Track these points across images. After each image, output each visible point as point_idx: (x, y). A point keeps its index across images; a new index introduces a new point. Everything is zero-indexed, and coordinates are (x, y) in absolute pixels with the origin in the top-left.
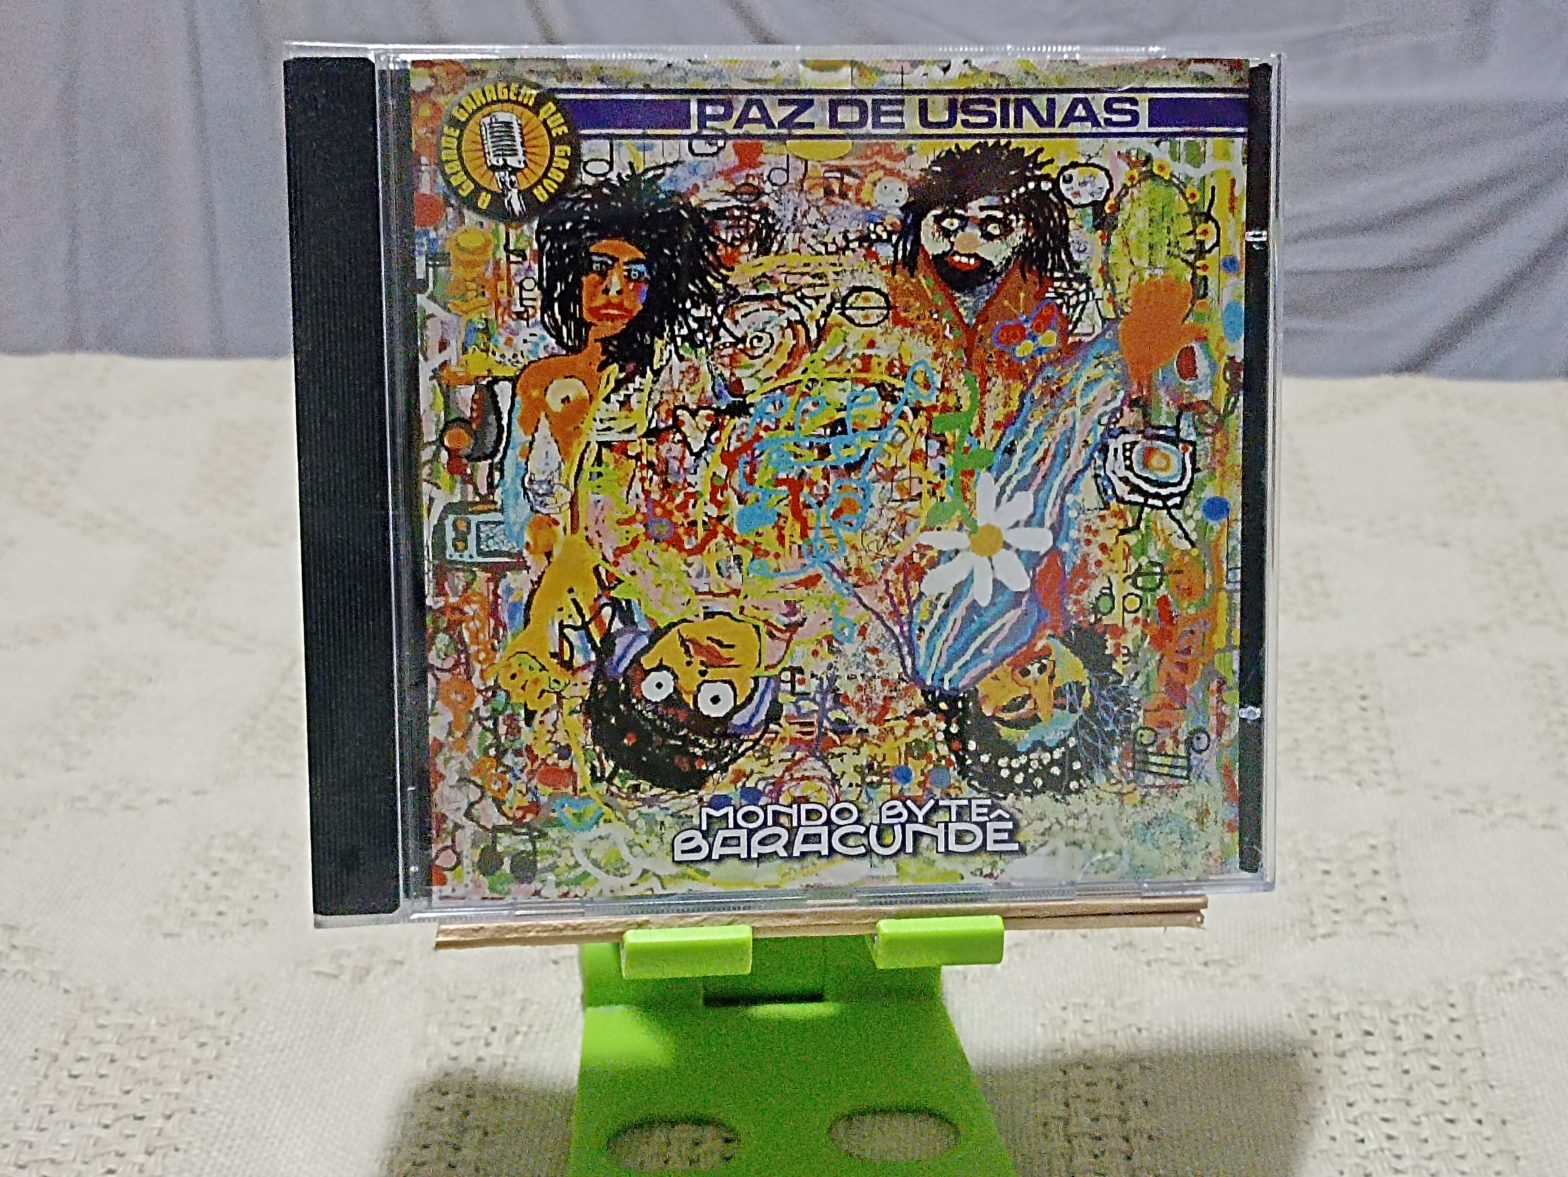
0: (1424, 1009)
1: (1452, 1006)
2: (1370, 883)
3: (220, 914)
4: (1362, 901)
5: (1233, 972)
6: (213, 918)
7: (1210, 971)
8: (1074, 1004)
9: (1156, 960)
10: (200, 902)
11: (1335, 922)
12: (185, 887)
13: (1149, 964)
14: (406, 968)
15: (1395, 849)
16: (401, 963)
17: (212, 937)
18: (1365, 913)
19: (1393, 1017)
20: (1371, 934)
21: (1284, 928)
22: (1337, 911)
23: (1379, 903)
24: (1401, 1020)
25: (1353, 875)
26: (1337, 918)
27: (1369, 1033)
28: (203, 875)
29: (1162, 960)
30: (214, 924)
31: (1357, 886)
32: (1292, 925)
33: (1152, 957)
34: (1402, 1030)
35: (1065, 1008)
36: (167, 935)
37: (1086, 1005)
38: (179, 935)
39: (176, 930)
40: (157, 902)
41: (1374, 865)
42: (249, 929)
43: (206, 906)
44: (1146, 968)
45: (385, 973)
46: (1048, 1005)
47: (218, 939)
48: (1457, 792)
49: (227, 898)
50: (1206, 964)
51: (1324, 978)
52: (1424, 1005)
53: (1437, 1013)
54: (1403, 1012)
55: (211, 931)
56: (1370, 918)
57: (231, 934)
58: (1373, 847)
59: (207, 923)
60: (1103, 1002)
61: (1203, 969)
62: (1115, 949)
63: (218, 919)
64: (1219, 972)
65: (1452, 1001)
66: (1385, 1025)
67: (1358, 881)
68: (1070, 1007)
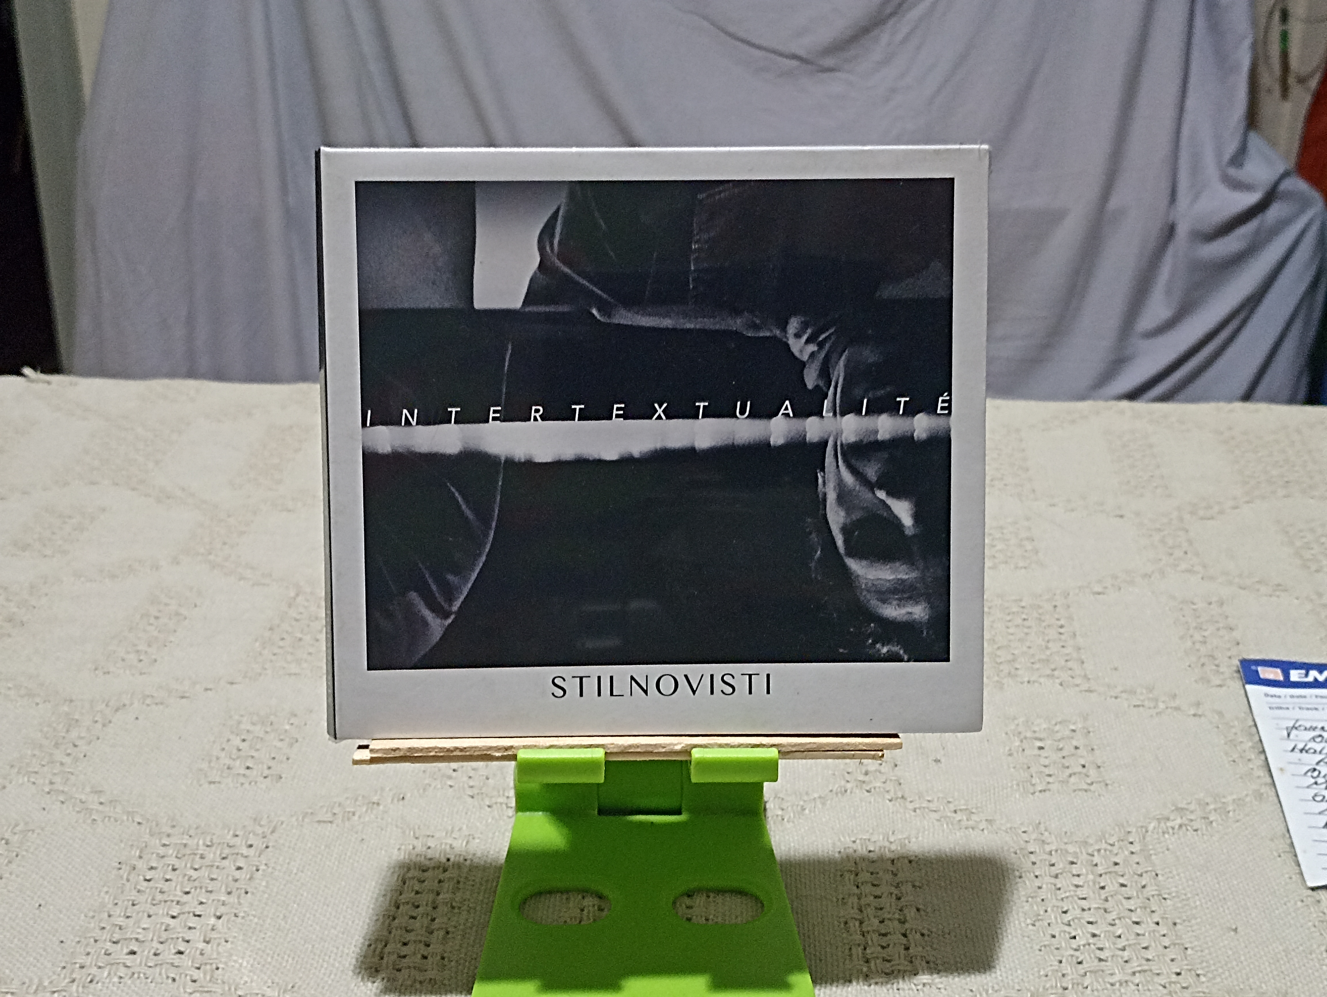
0: (1112, 845)
1: (1131, 843)
2: (1073, 755)
3: (248, 768)
4: (1068, 767)
5: (974, 817)
6: (243, 771)
7: (958, 817)
8: (861, 839)
9: (920, 808)
10: (234, 760)
11: (1049, 783)
12: (223, 749)
13: (915, 811)
14: (381, 807)
15: (1089, 732)
16: (378, 804)
17: (242, 784)
18: (1070, 776)
19: (1090, 851)
20: (1075, 791)
21: (1012, 787)
22: (1050, 775)
23: (1080, 769)
24: (1096, 853)
25: (1061, 749)
26: (1050, 780)
27: (1072, 863)
28: (237, 741)
29: (924, 808)
30: (244, 775)
31: (1064, 757)
32: (1018, 785)
33: (917, 806)
34: (1096, 859)
35: (854, 842)
36: (210, 783)
37: (869, 840)
38: (219, 782)
39: (217, 779)
40: (203, 759)
41: (1075, 743)
42: (269, 779)
43: (238, 762)
44: (913, 814)
45: (366, 811)
46: (842, 839)
47: (247, 785)
48: (1133, 692)
49: (252, 757)
50: (955, 812)
51: (1040, 823)
52: (1111, 842)
53: (1120, 848)
54: (1097, 847)
55: (242, 780)
56: (1073, 780)
57: (256, 783)
58: (1074, 731)
59: (238, 774)
60: (881, 838)
61: (954, 815)
62: (890, 801)
63: (248, 772)
64: (965, 818)
65: (1131, 840)
66: (1084, 856)
67: (1064, 753)
68: (858, 841)
